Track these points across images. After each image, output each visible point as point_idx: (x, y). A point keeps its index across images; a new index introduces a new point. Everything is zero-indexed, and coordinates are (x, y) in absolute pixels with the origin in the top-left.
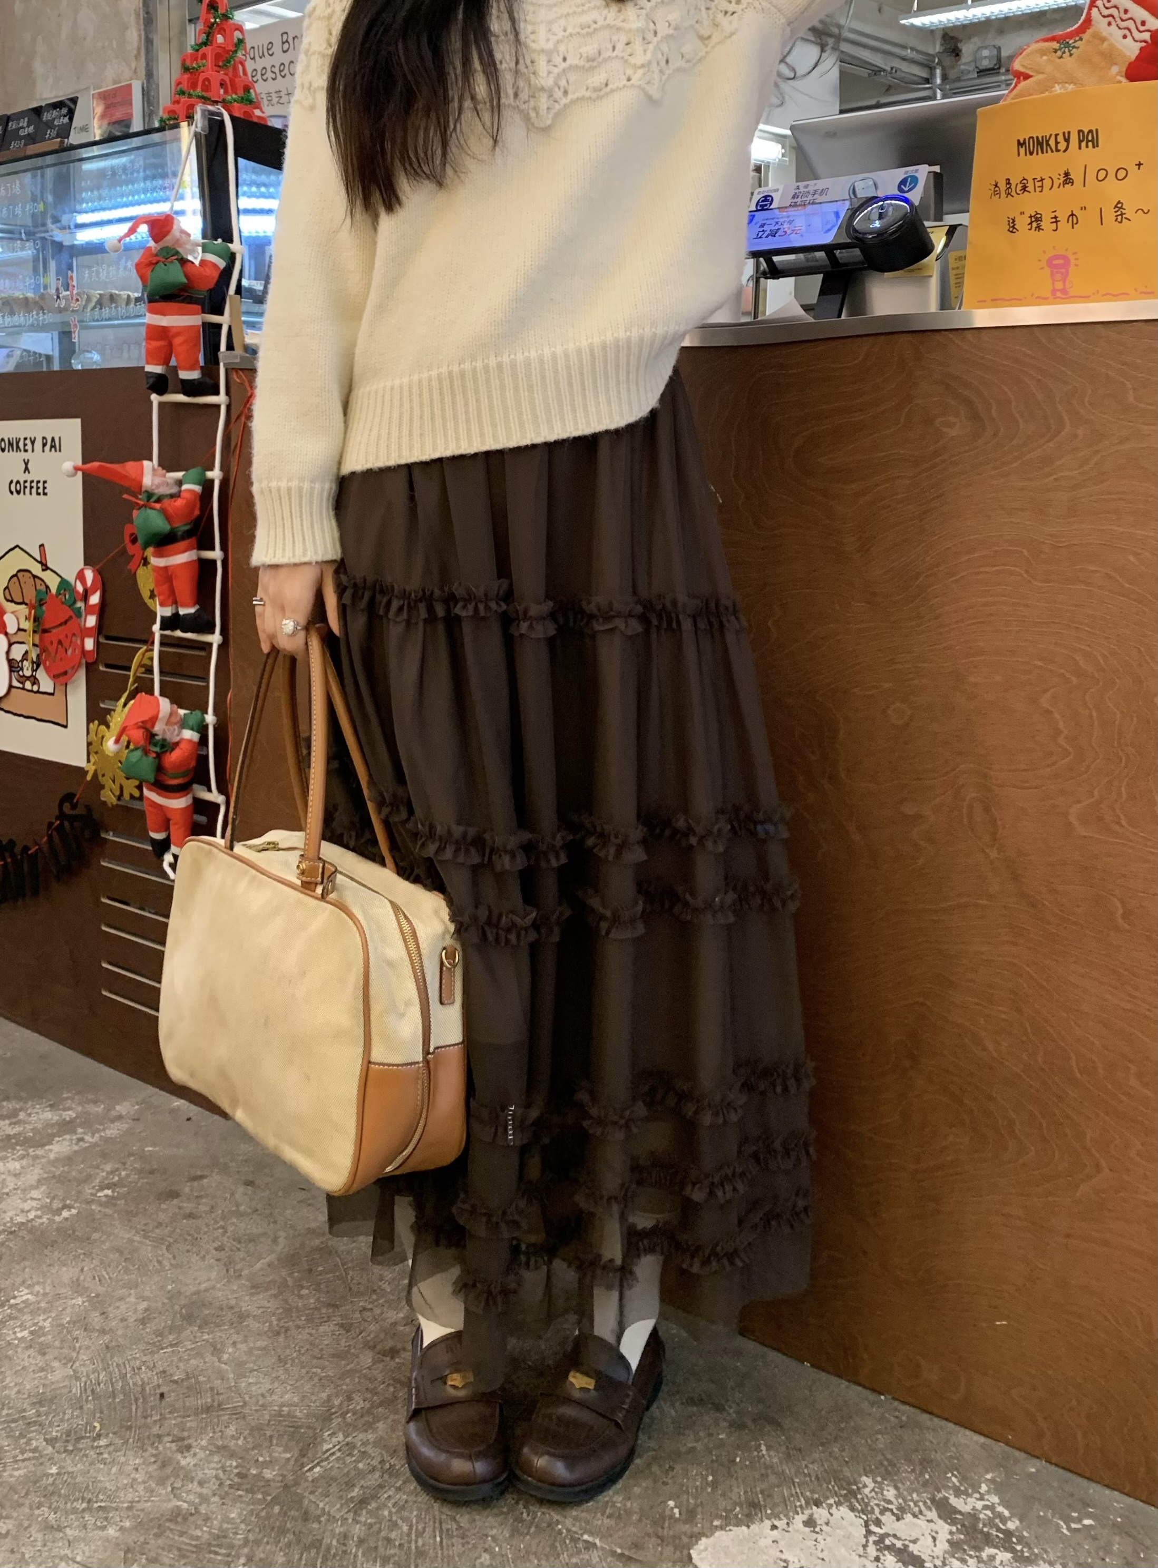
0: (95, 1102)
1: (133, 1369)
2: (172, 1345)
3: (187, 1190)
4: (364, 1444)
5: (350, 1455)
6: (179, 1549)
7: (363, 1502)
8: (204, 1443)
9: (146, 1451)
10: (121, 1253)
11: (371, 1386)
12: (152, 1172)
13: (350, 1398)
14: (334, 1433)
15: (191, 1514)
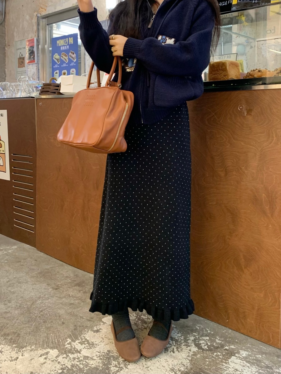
0: (8, 246)
1: (3, 290)
2: (12, 286)
3: (23, 261)
4: (45, 302)
5: (42, 304)
6: (4, 318)
7: (42, 311)
8: (14, 301)
9: (2, 302)
10: (6, 271)
11: (50, 294)
12: (16, 258)
13: (45, 295)
14: (40, 301)
15: (8, 312)
